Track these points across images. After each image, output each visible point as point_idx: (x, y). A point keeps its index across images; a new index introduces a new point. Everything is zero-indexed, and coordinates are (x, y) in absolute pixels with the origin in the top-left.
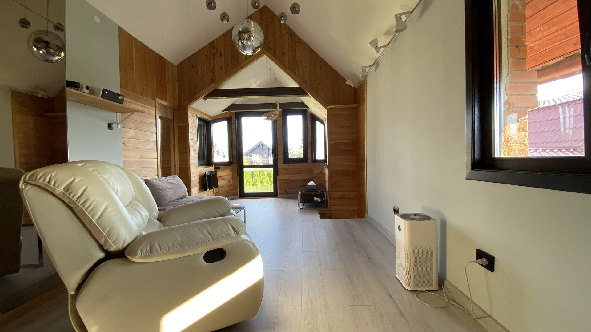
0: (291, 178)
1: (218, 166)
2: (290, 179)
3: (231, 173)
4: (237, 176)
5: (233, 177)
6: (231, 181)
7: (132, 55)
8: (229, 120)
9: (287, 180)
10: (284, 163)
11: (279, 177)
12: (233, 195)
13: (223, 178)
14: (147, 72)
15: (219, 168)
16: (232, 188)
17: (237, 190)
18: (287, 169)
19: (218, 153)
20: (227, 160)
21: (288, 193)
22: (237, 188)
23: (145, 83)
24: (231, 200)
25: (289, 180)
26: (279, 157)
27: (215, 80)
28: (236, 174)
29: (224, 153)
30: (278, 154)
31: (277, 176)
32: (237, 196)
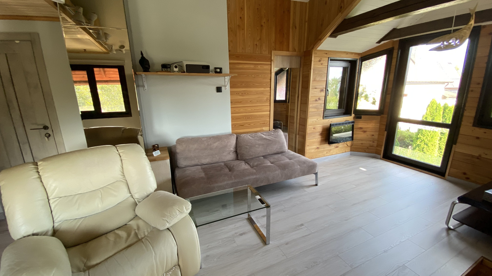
0: (484, 156)
1: (360, 114)
2: (480, 156)
3: (378, 125)
4: (386, 130)
5: (380, 130)
6: (374, 135)
7: (244, 15)
8: (389, 52)
9: (473, 156)
10: (474, 125)
11: (456, 148)
12: (376, 153)
13: (365, 130)
14: (262, 26)
15: (360, 118)
16: (375, 144)
17: (381, 148)
18: (478, 138)
19: (366, 97)
20: (376, 107)
21: (468, 178)
22: (382, 146)
23: (258, 39)
24: (371, 158)
25: (478, 158)
26: (466, 113)
27: (343, 7)
28: (384, 127)
29: (374, 99)
31: (454, 146)
32: (380, 155)
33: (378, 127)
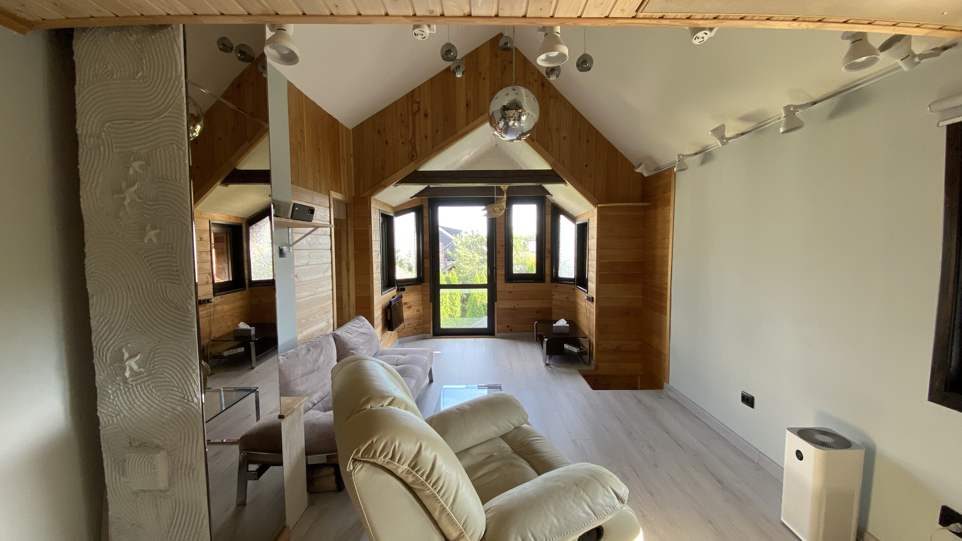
0: (517, 306)
1: (403, 285)
3: (421, 296)
4: (431, 302)
5: (423, 303)
6: (420, 310)
7: (303, 126)
8: (418, 211)
9: (510, 309)
10: (505, 281)
11: (498, 305)
12: (423, 332)
13: (410, 305)
14: (319, 150)
15: (404, 290)
16: (422, 322)
17: (430, 325)
18: (510, 292)
20: (413, 275)
21: (511, 330)
22: (429, 322)
23: (318, 169)
25: (514, 310)
26: (498, 272)
27: (415, 156)
28: (428, 298)
29: (409, 264)
30: (497, 268)
31: (495, 303)
32: (430, 333)
33: (421, 299)
